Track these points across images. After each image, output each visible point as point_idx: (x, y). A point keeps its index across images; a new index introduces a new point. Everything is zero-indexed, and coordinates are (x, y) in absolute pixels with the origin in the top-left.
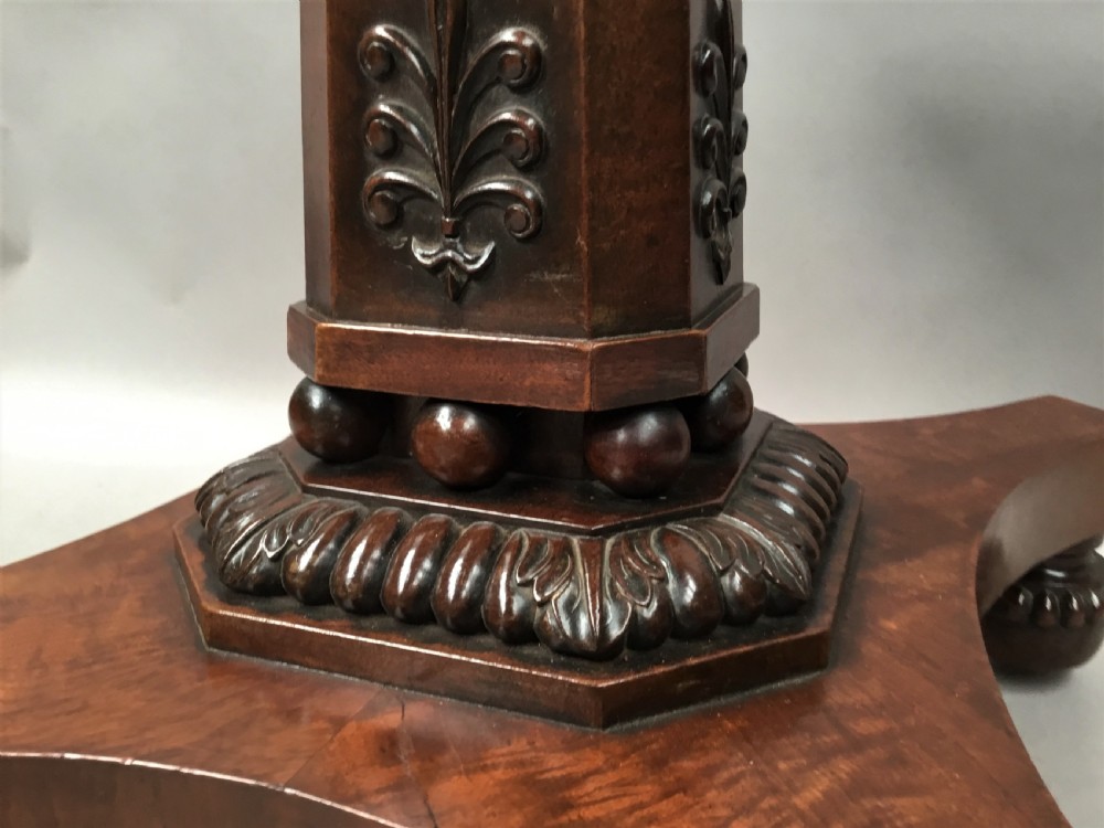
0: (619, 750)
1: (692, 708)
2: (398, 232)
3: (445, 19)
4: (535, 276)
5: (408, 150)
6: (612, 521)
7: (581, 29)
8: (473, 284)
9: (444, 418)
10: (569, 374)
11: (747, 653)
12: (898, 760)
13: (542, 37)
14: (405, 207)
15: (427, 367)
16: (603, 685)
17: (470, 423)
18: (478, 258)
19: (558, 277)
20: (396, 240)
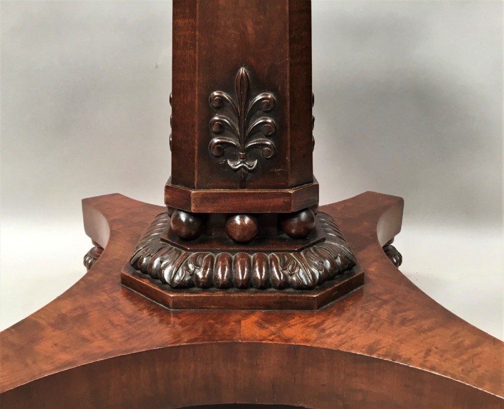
0: (326, 314)
1: (337, 300)
2: (222, 158)
3: (244, 91)
4: (271, 170)
5: (226, 131)
6: (300, 247)
7: (288, 94)
8: (250, 174)
9: (237, 220)
10: (286, 201)
11: (348, 281)
12: (398, 304)
13: (274, 96)
14: (225, 150)
15: (235, 203)
16: (315, 296)
17: (247, 220)
18: (253, 166)
19: (280, 170)
20: (221, 161)
